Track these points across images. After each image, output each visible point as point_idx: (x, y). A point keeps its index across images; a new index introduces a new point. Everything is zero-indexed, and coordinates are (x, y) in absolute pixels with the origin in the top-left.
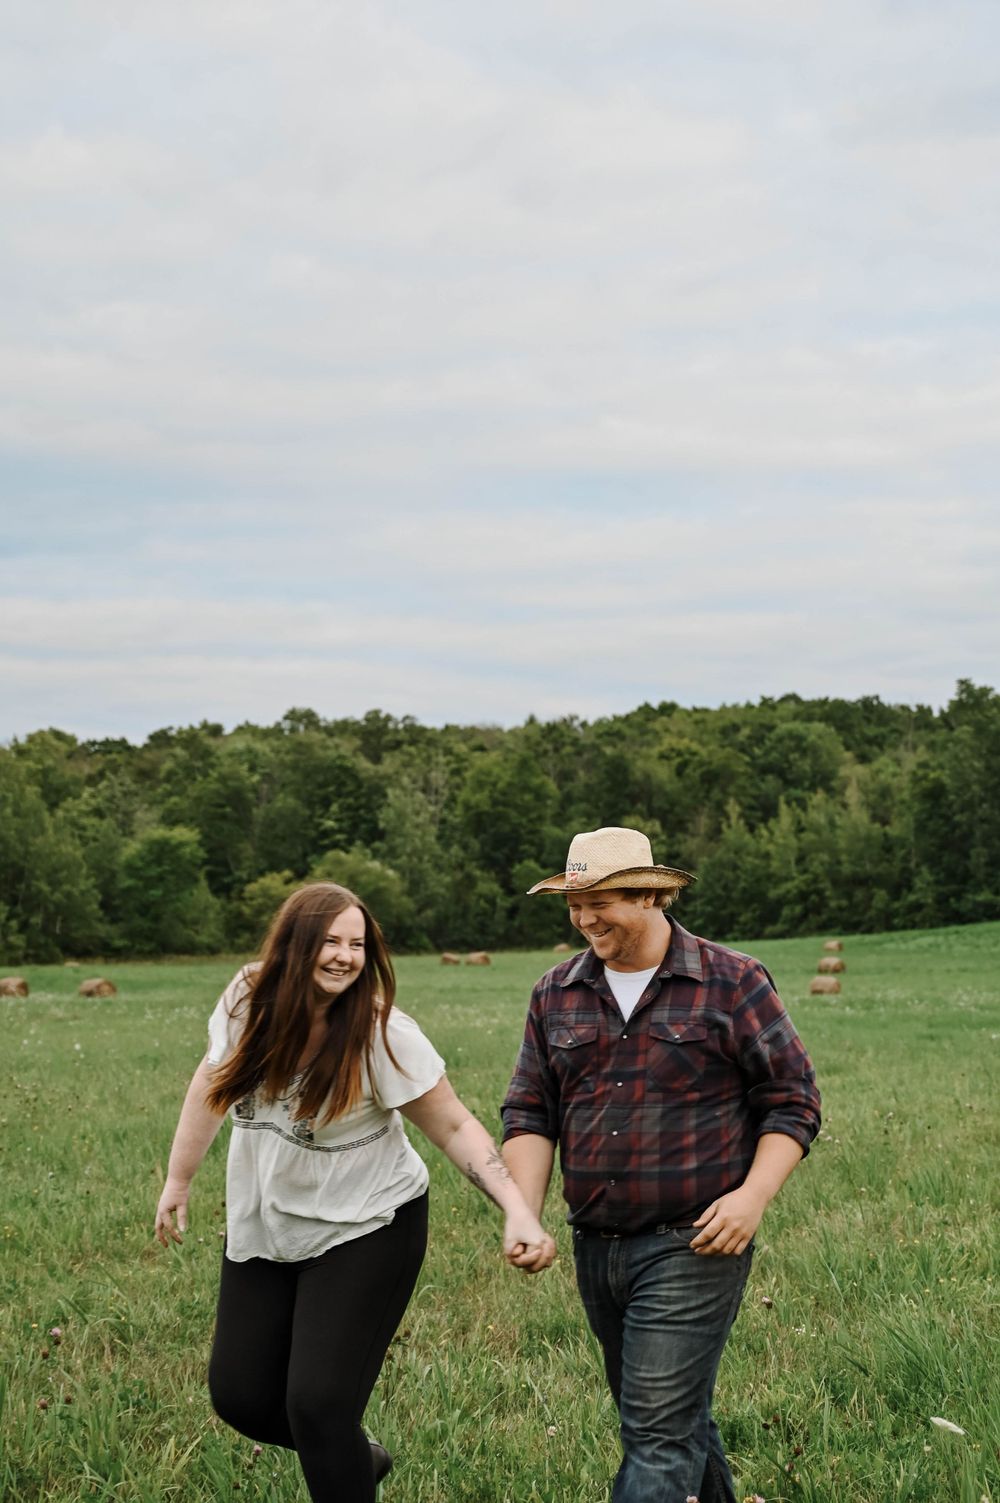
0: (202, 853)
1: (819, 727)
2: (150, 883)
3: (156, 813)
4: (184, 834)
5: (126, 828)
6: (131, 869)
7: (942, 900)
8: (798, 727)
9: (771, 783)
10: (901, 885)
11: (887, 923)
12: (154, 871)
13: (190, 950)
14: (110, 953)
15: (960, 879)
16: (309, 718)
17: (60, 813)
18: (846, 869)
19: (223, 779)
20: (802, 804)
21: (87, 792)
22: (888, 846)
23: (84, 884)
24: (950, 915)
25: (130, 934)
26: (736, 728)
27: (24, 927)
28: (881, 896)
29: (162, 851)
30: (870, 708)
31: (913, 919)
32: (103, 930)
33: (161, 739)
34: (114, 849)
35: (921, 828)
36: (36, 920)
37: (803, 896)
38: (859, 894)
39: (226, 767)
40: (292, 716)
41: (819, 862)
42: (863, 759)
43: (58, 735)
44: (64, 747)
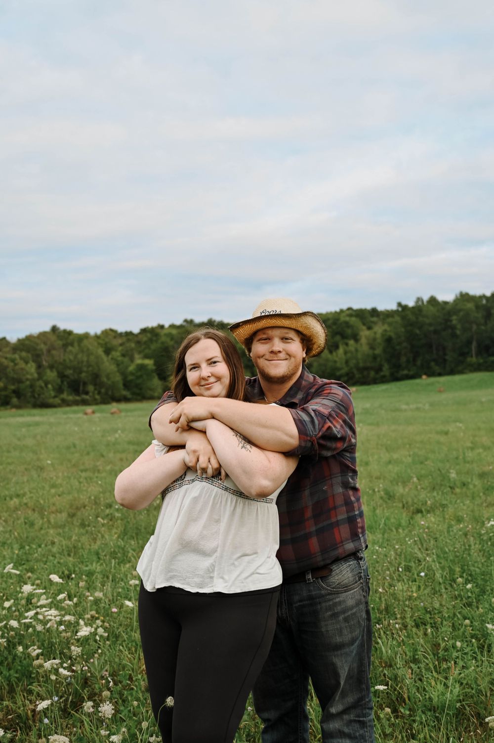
0: (154, 368)
1: (353, 319)
2: (138, 377)
3: (141, 355)
4: (149, 362)
5: (132, 360)
6: (132, 374)
7: (392, 374)
8: (347, 319)
9: (338, 338)
10: (379, 369)
11: (375, 382)
12: (139, 374)
13: (152, 398)
14: (126, 400)
15: (396, 367)
16: (191, 321)
17: (110, 356)
18: (361, 365)
19: (163, 343)
20: (347, 344)
21: (120, 348)
22: (375, 357)
23: (118, 378)
24: (395, 378)
25: (133, 394)
26: (328, 319)
27: (99, 393)
28: (372, 374)
29: (141, 367)
30: (374, 312)
31: (383, 380)
32: (125, 393)
33: (144, 331)
34: (127, 367)
35: (384, 351)
36: (103, 390)
37: (347, 374)
38: (365, 373)
39: (163, 339)
40: (186, 321)
41: (352, 363)
42: (369, 328)
43: (111, 330)
44: (113, 334)
